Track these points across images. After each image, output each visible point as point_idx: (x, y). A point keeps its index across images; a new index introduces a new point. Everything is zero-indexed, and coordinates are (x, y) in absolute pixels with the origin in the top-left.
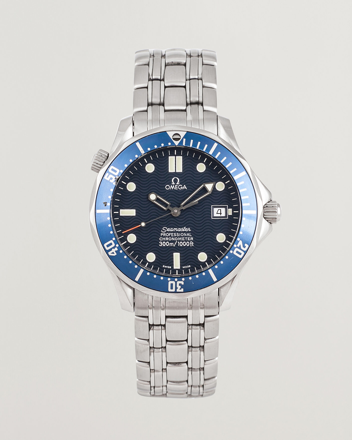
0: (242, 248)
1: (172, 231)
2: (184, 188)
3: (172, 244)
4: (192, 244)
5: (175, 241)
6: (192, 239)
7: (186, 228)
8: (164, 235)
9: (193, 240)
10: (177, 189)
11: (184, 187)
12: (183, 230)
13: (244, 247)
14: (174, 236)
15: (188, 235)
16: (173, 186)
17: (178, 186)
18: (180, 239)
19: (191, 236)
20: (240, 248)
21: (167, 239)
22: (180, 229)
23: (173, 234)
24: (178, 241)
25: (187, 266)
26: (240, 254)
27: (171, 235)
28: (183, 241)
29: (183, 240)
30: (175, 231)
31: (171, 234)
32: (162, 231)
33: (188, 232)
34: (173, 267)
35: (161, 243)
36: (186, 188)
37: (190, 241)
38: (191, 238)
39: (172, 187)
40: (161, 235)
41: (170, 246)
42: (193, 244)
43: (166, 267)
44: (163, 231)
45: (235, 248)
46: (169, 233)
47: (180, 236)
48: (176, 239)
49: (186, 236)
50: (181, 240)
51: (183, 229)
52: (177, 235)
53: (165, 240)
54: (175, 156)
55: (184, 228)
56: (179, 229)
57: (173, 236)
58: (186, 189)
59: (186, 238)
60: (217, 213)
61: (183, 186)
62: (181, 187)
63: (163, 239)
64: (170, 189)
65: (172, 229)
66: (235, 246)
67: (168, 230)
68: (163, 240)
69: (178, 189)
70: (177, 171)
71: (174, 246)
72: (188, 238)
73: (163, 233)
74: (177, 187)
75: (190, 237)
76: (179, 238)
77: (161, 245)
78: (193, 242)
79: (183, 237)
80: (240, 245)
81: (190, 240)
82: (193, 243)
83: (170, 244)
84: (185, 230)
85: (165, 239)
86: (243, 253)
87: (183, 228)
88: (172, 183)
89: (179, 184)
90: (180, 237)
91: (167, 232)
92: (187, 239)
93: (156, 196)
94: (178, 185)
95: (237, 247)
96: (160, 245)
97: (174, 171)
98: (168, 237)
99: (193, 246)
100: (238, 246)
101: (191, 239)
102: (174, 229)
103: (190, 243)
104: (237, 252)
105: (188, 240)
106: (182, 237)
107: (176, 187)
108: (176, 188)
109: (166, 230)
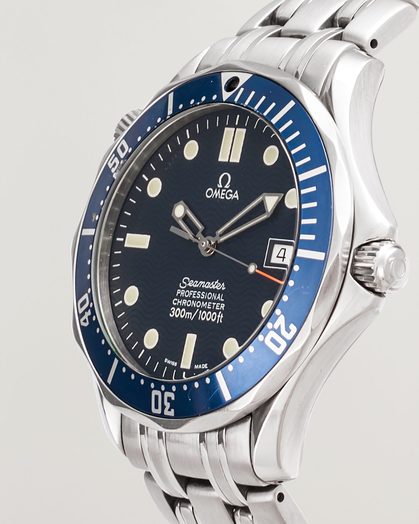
0: (283, 332)
1: (195, 286)
2: (234, 196)
3: (190, 315)
4: (220, 318)
5: (196, 308)
6: (223, 307)
7: (219, 282)
8: (182, 293)
9: (223, 309)
10: (223, 198)
11: (235, 194)
12: (213, 287)
13: (288, 330)
14: (197, 297)
15: (218, 298)
16: (219, 191)
17: (225, 192)
18: (204, 306)
19: (223, 300)
20: (278, 331)
21: (185, 302)
22: (210, 283)
23: (196, 293)
24: (200, 308)
25: (203, 365)
26: (278, 345)
27: (192, 296)
28: (207, 311)
29: (208, 307)
30: (200, 286)
31: (193, 293)
32: (181, 285)
33: (220, 291)
34: (179, 364)
35: (173, 310)
36: (237, 197)
37: (217, 312)
38: (222, 304)
39: (216, 193)
40: (178, 293)
41: (186, 317)
42: (222, 318)
43: (169, 362)
44: (183, 285)
45: (269, 330)
46: (191, 291)
47: (205, 298)
48: (199, 304)
49: (215, 299)
50: (206, 307)
51: (214, 284)
52: (201, 296)
53: (181, 305)
54: (236, 127)
55: (216, 282)
56: (208, 284)
57: (195, 297)
58: (238, 199)
59: (214, 304)
60: (277, 257)
61: (233, 193)
62: (230, 195)
63: (179, 302)
64: (213, 197)
65: (197, 282)
66: (269, 325)
67: (189, 284)
68: (178, 304)
69: (225, 198)
70: (231, 161)
71: (192, 319)
72: (218, 304)
73: (181, 289)
74: (224, 194)
75: (221, 302)
76: (203, 303)
77: (172, 314)
78: (222, 314)
79: (210, 301)
80: (280, 325)
81: (219, 309)
82: (222, 316)
83: (187, 313)
84: (217, 287)
85: (181, 302)
86: (284, 345)
87: (213, 282)
88: (218, 185)
89: (228, 187)
90: (205, 300)
91: (188, 288)
92: (215, 306)
93: (185, 211)
94: (227, 189)
95: (273, 329)
96: (170, 314)
97: (227, 161)
98: (187, 299)
99: (221, 321)
100: (276, 326)
101: (221, 307)
102: (200, 282)
103: (217, 315)
104: (273, 340)
105: (217, 308)
106: (208, 301)
107: (222, 194)
108: (223, 196)
109: (188, 283)
